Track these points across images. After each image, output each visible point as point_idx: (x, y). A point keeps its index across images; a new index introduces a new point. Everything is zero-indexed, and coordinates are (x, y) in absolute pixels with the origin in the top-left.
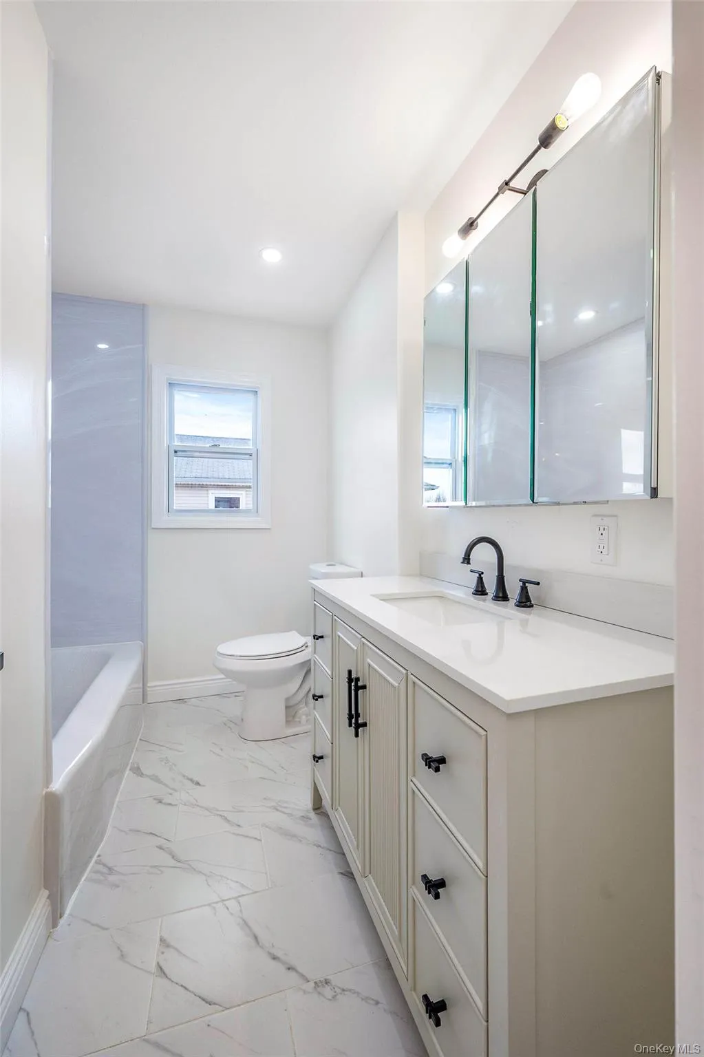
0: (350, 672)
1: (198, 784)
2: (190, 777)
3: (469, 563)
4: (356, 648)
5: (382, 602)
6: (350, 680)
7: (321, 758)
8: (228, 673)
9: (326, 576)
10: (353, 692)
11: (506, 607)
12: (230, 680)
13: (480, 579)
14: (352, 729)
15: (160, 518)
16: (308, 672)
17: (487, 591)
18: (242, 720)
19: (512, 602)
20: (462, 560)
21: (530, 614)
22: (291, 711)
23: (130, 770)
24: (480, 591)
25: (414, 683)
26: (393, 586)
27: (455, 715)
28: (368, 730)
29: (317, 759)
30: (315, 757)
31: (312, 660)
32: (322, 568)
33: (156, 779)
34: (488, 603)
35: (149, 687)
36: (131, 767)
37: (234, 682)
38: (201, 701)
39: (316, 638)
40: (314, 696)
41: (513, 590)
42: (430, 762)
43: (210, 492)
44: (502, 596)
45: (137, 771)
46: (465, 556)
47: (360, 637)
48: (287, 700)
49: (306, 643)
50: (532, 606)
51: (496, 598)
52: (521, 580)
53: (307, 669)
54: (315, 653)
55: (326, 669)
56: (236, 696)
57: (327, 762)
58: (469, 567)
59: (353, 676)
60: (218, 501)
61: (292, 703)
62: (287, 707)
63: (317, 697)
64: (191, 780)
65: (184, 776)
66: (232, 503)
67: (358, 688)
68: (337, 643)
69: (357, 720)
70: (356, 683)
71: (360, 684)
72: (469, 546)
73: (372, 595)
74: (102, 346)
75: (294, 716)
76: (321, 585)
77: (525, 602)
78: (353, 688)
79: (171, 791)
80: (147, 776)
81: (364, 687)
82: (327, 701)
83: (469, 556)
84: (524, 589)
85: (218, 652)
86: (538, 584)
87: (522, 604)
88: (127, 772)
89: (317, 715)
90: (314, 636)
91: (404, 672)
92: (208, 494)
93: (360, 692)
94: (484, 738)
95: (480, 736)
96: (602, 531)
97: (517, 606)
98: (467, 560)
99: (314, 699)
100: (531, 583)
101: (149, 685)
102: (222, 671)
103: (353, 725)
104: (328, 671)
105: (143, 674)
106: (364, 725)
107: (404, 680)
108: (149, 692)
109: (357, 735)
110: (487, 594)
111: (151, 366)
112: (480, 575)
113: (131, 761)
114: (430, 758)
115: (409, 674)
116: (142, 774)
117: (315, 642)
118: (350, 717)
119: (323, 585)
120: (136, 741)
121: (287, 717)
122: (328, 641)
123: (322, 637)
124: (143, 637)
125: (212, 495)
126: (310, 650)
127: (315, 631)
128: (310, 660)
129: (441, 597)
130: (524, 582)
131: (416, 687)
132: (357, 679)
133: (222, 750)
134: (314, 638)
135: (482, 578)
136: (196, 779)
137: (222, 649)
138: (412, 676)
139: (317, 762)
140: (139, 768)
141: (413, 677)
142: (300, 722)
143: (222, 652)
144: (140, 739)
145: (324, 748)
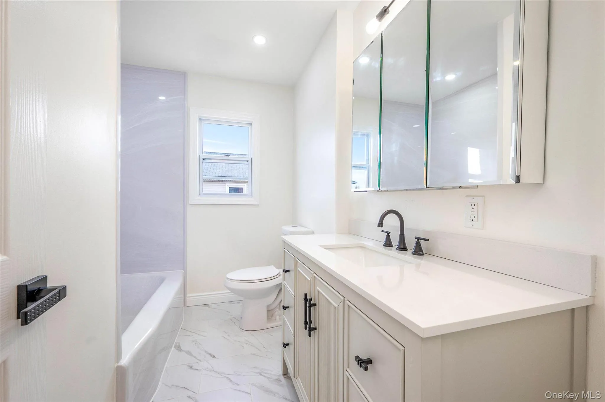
0: (306, 295)
1: (214, 357)
2: (209, 352)
3: (382, 226)
4: (310, 280)
5: (325, 250)
6: (306, 300)
7: (288, 345)
8: (233, 290)
9: (292, 233)
10: (308, 308)
11: (406, 254)
12: (233, 294)
13: (388, 237)
14: (307, 331)
15: (194, 198)
16: (280, 290)
17: (393, 244)
18: (241, 318)
19: (410, 252)
20: (377, 225)
21: (422, 259)
22: (270, 313)
23: (174, 347)
24: (388, 243)
25: (349, 306)
26: (333, 240)
27: (379, 332)
28: (317, 333)
29: (285, 345)
30: (284, 344)
31: (282, 284)
32: (290, 229)
33: (189, 353)
34: (393, 252)
35: (188, 297)
36: (175, 345)
37: (235, 295)
38: (218, 305)
39: (285, 271)
40: (283, 307)
41: (411, 243)
42: (361, 363)
43: (227, 184)
44: (403, 247)
45: (178, 348)
46: (380, 221)
47: (312, 273)
48: (268, 306)
49: (280, 273)
50: (423, 254)
51: (399, 249)
52: (416, 238)
53: (279, 288)
54: (284, 280)
55: (291, 290)
56: (238, 303)
57: (291, 347)
58: (380, 229)
59: (308, 297)
60: (232, 190)
61: (270, 309)
62: (268, 311)
63: (285, 308)
64: (210, 354)
65: (206, 352)
66: (239, 190)
67: (311, 306)
68: (297, 274)
69: (310, 326)
70: (310, 302)
71: (312, 302)
72: (382, 215)
73: (319, 246)
74: (162, 98)
75: (272, 316)
76: (288, 238)
77: (418, 251)
78: (308, 305)
79: (198, 361)
80: (185, 351)
81: (315, 305)
82: (291, 310)
83: (382, 222)
84: (418, 244)
85: (228, 278)
86: (428, 240)
87: (417, 253)
88: (173, 348)
89: (285, 318)
90: (284, 270)
91: (342, 298)
92: (225, 185)
93: (312, 308)
94: (402, 352)
95: (399, 350)
96: (473, 206)
97: (413, 254)
98: (381, 224)
99: (283, 308)
100: (423, 240)
101: (188, 296)
102: (229, 289)
103: (308, 329)
104: (292, 292)
105: (184, 289)
106: (315, 329)
107: (342, 303)
108: (187, 300)
109: (310, 335)
110: (392, 246)
111: (189, 108)
112: (388, 234)
113: (175, 342)
114: (361, 360)
115: (346, 300)
116: (181, 350)
117: (284, 274)
118: (306, 323)
119: (290, 239)
120: (179, 329)
121: (268, 316)
122: (292, 273)
123: (289, 271)
124: (184, 268)
125: (228, 186)
126: (281, 277)
127: (284, 268)
128: (281, 283)
129: (363, 247)
130: (418, 239)
131: (350, 308)
132: (311, 300)
133: (229, 336)
134: (284, 272)
135: (389, 236)
136: (213, 354)
137: (230, 276)
138: (347, 301)
139: (285, 347)
140: (179, 346)
141: (349, 302)
142: (275, 319)
143: (229, 277)
144: (181, 328)
145: (289, 339)
